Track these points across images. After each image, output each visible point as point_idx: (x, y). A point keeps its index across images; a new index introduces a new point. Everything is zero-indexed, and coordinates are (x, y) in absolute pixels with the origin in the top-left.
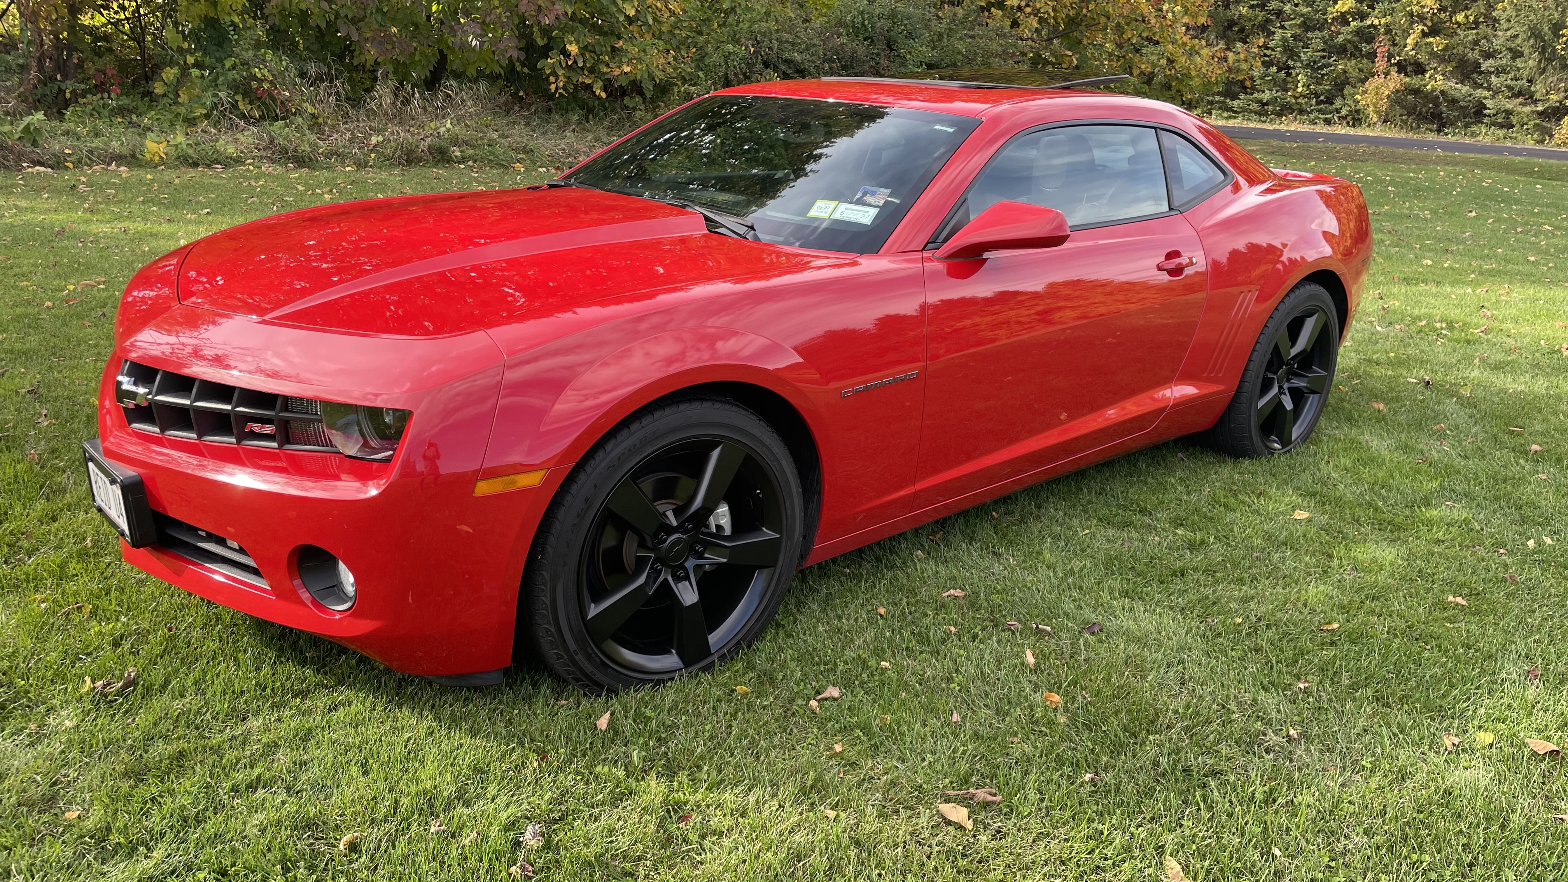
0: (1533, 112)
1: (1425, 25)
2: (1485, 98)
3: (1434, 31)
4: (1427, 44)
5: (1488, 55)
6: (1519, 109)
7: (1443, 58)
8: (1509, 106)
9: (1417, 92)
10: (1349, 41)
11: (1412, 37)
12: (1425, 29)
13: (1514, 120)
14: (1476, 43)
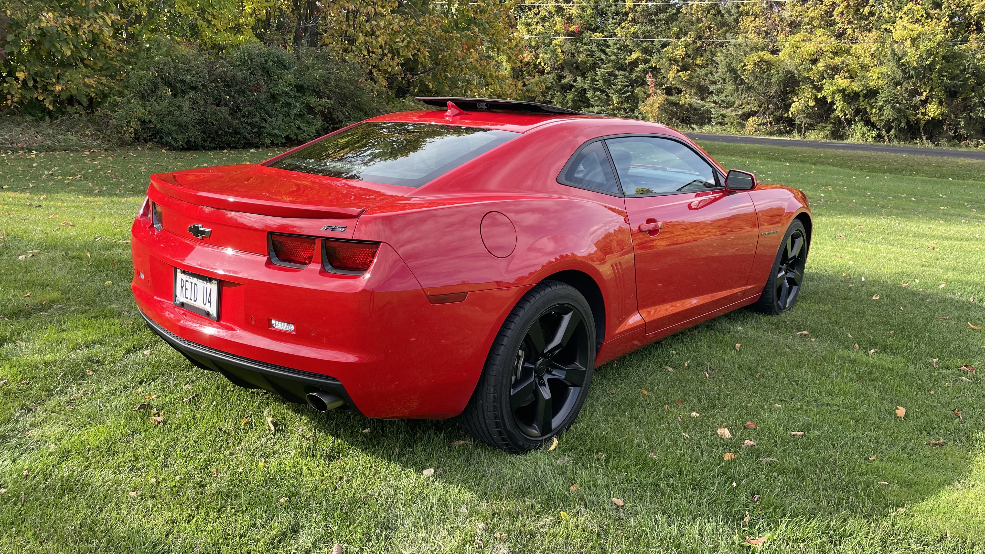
0: (737, 115)
1: (678, 66)
2: (711, 108)
3: (684, 68)
4: (679, 76)
5: (714, 82)
6: (729, 114)
7: (688, 83)
8: (724, 112)
9: (675, 104)
10: (639, 77)
11: (671, 72)
12: (678, 68)
13: (726, 120)
14: (706, 75)
